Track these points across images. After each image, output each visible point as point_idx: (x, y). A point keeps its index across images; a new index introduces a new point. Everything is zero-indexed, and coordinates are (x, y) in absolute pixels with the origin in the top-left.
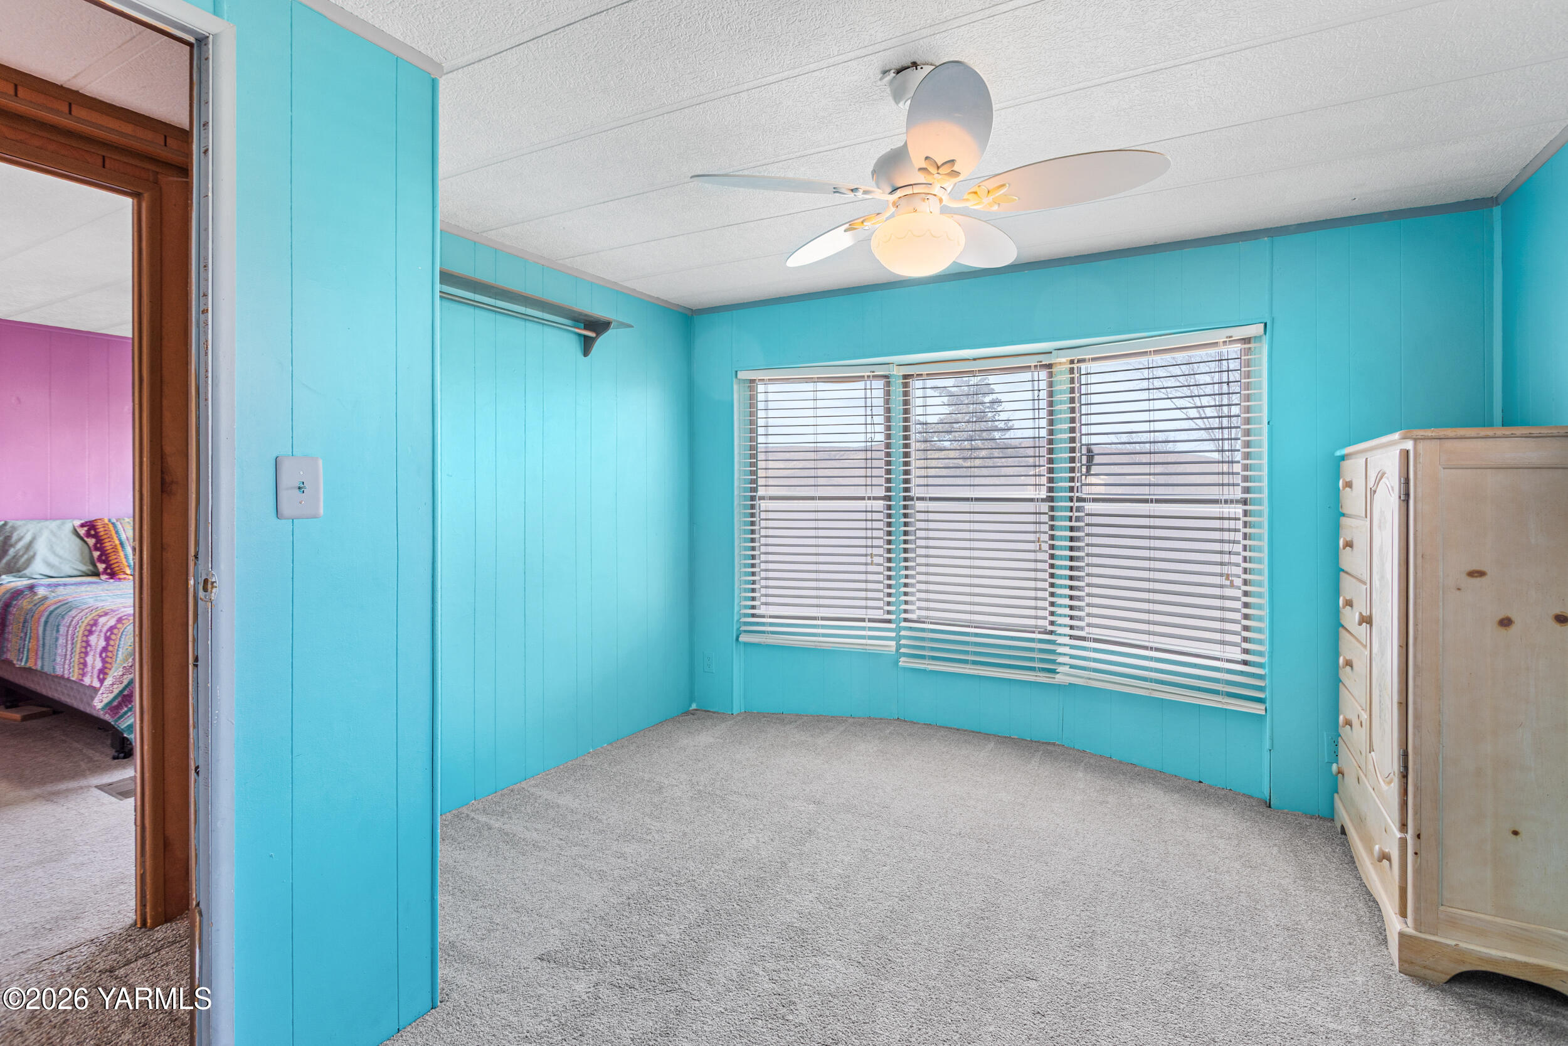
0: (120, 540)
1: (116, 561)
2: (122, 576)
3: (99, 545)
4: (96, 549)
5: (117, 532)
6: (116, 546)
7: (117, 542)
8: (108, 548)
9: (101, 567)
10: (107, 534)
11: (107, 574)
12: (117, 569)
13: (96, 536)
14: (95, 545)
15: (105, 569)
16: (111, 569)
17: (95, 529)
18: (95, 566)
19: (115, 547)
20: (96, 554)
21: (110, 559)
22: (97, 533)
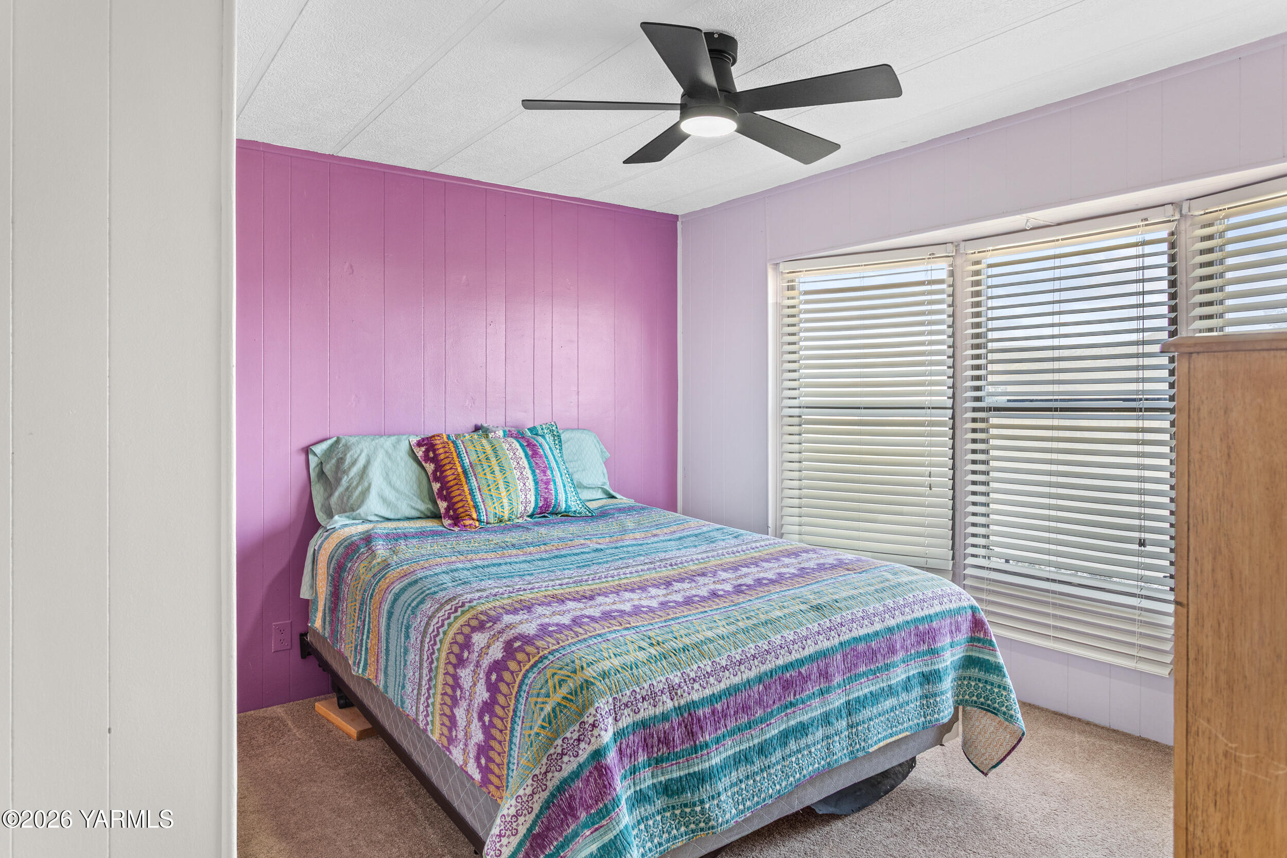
0: (463, 467)
1: (459, 498)
2: (468, 522)
3: (439, 475)
4: (436, 479)
5: (459, 455)
6: (458, 475)
7: (460, 470)
8: (450, 478)
9: (443, 505)
10: (447, 457)
11: (450, 517)
12: (461, 510)
13: (435, 460)
14: (434, 472)
15: (448, 509)
16: (455, 510)
17: (434, 451)
18: (435, 503)
19: (457, 478)
20: (436, 486)
21: (453, 494)
22: (436, 456)
